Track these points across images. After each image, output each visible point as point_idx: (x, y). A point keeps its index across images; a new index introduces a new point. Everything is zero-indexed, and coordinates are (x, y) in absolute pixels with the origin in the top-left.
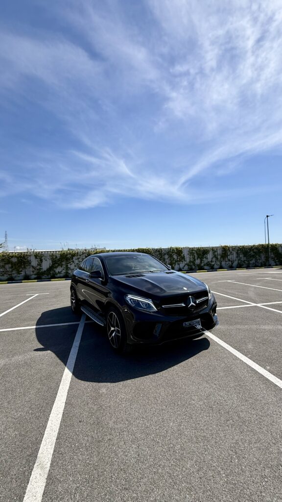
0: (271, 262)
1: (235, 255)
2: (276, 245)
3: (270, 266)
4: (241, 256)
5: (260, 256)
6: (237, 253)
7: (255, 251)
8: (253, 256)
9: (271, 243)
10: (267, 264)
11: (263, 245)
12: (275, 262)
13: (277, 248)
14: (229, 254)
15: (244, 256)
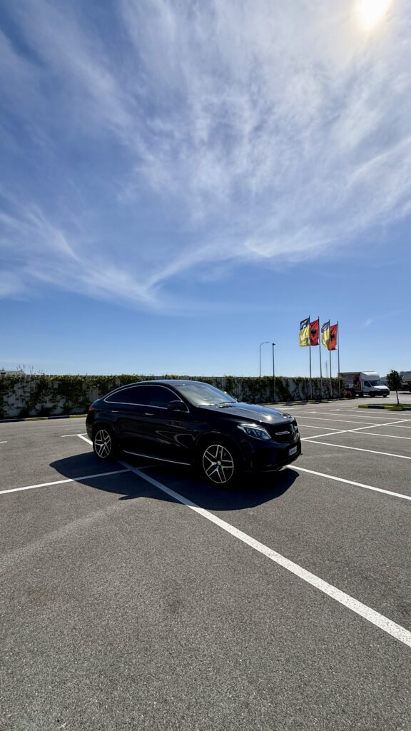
0: (276, 398)
1: (240, 388)
2: (280, 378)
3: (274, 402)
4: (247, 389)
5: (265, 390)
6: (242, 386)
7: (261, 383)
8: (259, 390)
9: (276, 375)
10: (272, 399)
11: (268, 377)
12: (280, 398)
13: (281, 382)
14: (234, 386)
15: (250, 390)
